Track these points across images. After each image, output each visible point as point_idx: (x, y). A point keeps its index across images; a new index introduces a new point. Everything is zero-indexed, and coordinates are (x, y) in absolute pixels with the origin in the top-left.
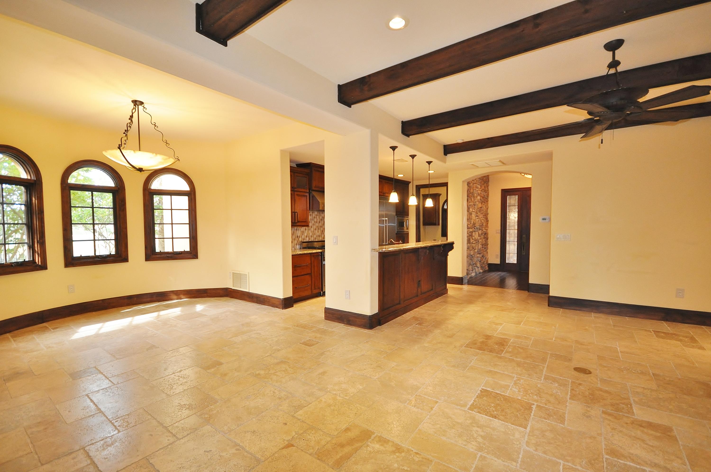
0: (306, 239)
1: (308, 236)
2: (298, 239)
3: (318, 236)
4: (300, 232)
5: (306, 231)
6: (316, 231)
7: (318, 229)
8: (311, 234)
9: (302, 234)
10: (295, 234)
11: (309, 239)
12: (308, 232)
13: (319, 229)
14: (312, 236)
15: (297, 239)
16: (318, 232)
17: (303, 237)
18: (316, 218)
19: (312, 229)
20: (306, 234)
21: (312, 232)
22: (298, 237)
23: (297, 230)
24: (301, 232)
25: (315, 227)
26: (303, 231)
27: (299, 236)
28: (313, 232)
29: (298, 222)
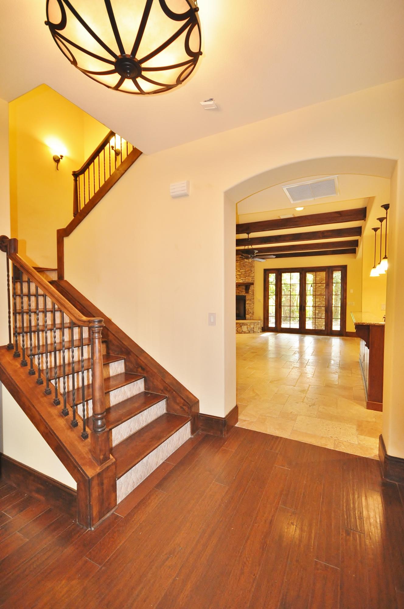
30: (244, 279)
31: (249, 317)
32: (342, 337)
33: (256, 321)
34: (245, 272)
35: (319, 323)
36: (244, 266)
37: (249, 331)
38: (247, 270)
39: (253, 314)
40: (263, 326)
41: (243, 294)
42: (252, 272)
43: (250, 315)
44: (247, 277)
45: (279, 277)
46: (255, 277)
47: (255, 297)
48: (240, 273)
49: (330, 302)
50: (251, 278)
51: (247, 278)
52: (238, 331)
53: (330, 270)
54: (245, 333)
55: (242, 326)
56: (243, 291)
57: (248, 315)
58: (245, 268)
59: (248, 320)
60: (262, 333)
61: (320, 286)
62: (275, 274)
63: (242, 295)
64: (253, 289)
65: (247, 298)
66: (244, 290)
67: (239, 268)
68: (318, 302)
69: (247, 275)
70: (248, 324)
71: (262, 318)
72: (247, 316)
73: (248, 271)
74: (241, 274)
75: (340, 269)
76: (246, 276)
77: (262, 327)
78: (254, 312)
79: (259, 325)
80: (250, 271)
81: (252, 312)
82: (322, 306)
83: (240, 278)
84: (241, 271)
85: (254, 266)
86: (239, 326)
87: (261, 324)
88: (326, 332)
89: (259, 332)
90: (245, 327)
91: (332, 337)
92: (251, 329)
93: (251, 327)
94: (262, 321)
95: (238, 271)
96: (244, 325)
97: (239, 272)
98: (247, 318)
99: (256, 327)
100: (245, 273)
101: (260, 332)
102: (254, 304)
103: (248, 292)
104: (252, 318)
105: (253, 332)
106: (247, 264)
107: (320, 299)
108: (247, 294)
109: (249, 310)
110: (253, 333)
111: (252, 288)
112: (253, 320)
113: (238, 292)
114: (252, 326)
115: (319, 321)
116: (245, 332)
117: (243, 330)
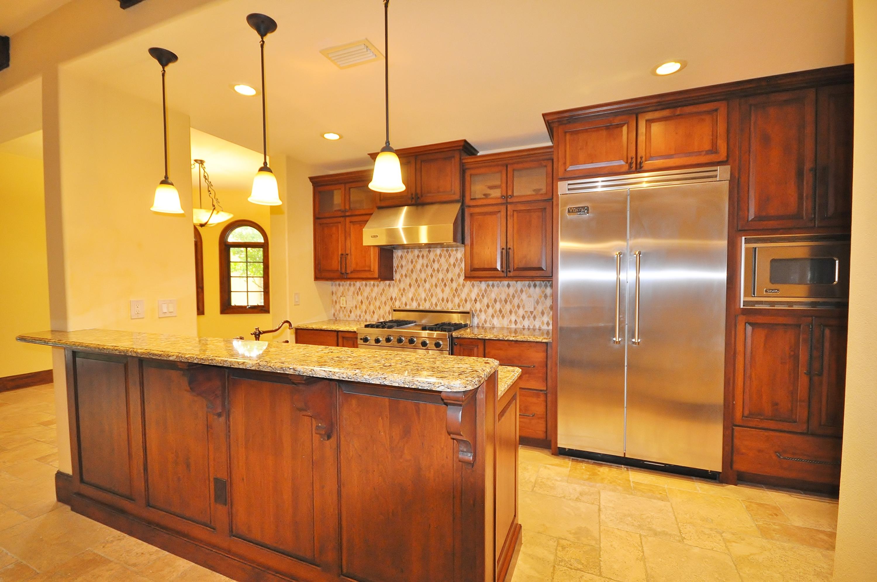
0: (410, 305)
1: (417, 300)
2: (393, 303)
3: (443, 300)
4: (396, 290)
5: (412, 289)
6: (439, 290)
7: (443, 284)
8: (423, 295)
9: (402, 295)
10: (386, 295)
11: (419, 305)
12: (416, 290)
13: (445, 285)
14: (425, 300)
15: (390, 303)
16: (443, 291)
17: (404, 300)
18: (438, 261)
19: (427, 286)
20: (410, 295)
21: (427, 291)
22: (391, 299)
23: (389, 286)
24: (400, 290)
25: (434, 280)
26: (404, 289)
27: (394, 298)
28: (430, 290)
29: (351, 272)
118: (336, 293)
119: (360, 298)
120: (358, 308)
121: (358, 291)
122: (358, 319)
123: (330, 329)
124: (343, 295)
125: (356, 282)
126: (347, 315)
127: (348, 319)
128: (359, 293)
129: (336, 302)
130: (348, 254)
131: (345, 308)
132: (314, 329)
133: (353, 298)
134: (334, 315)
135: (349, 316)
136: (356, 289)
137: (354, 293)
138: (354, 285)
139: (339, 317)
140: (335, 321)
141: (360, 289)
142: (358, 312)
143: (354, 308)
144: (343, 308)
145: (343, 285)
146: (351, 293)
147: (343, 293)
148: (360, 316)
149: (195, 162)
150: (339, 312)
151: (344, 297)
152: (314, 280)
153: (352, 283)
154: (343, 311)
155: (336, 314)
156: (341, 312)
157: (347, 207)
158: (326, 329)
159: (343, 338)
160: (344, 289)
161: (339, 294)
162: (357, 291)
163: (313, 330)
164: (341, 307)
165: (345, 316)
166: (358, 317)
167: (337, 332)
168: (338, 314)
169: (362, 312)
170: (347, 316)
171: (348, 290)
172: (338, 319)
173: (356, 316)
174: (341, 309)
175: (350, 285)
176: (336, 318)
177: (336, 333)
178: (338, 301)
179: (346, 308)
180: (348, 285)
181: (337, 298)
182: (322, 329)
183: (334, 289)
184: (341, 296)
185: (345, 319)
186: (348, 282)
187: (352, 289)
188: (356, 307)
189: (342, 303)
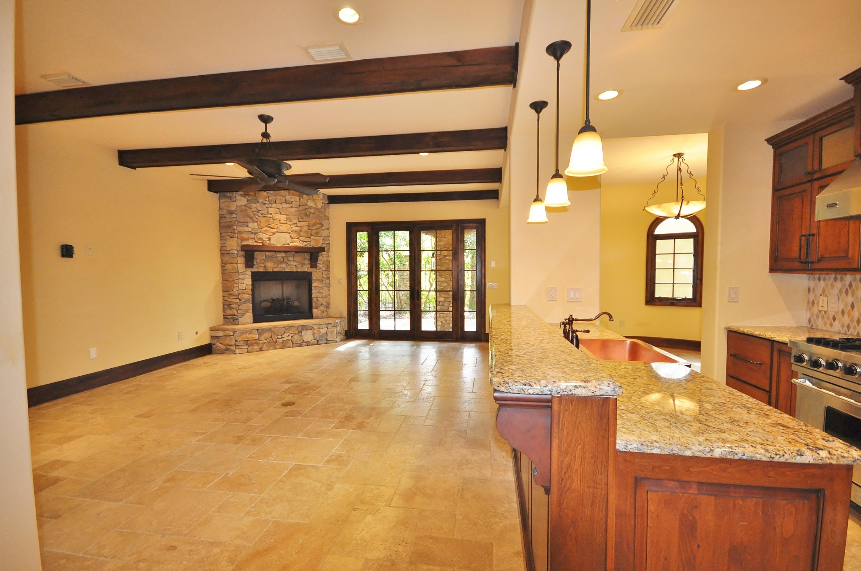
29: (818, 261)
30: (308, 239)
31: (320, 312)
32: (479, 344)
33: (330, 321)
34: (309, 226)
35: (446, 318)
36: (306, 215)
37: (318, 341)
38: (312, 222)
39: (328, 306)
40: (346, 329)
41: (306, 270)
42: (323, 228)
43: (322, 308)
44: (312, 237)
45: (374, 237)
46: (331, 238)
47: (331, 275)
48: (298, 229)
49: (461, 283)
50: (322, 238)
51: (313, 239)
52: (294, 343)
53: (459, 227)
54: (308, 344)
55: (301, 332)
56: (304, 264)
57: (317, 309)
58: (308, 220)
59: (316, 319)
60: (342, 343)
61: (445, 256)
62: (366, 233)
63: (304, 272)
64: (326, 260)
65: (314, 277)
66: (307, 262)
67: (295, 219)
68: (442, 282)
69: (313, 233)
70: (315, 328)
71: (345, 314)
72: (315, 311)
73: (314, 225)
74: (300, 231)
75: (475, 225)
76: (311, 235)
77: (346, 331)
78: (331, 302)
79: (339, 328)
80: (318, 226)
81: (325, 304)
82: (448, 290)
83: (298, 239)
84: (299, 225)
85: (329, 217)
86: (297, 332)
87: (343, 325)
88: (454, 336)
89: (338, 339)
90: (310, 332)
91: (464, 345)
92: (322, 336)
93: (320, 333)
94: (344, 319)
95: (294, 224)
96: (307, 329)
97: (297, 226)
98: (314, 315)
99: (332, 332)
100: (309, 229)
101: (341, 340)
102: (329, 287)
103: (317, 265)
104: (325, 314)
105: (325, 341)
106: (312, 211)
107: (445, 278)
108: (314, 269)
109: (318, 299)
110: (327, 343)
111: (322, 257)
112: (327, 317)
113: (296, 265)
114: (323, 331)
115: (445, 315)
116: (309, 342)
117: (306, 340)
118: (814, 290)
119: (850, 299)
120: (846, 314)
121: (847, 289)
122: (846, 332)
123: (762, 337)
124: (823, 293)
125: (845, 274)
126: (828, 323)
127: (830, 329)
128: (850, 292)
129: (813, 303)
130: (813, 235)
131: (825, 312)
132: (746, 333)
133: (839, 298)
134: (810, 321)
135: (831, 325)
136: (844, 286)
137: (841, 291)
138: (842, 279)
139: (817, 325)
140: (811, 329)
141: (850, 285)
142: (846, 320)
143: (840, 314)
144: (823, 312)
145: (825, 279)
146: (836, 291)
147: (824, 291)
148: (848, 327)
149: (674, 157)
150: (817, 316)
151: (826, 296)
152: (769, 272)
153: (839, 277)
154: (823, 317)
155: (812, 320)
156: (820, 319)
157: (816, 167)
158: (758, 336)
159: (780, 351)
160: (827, 285)
161: (819, 292)
162: (845, 289)
163: (744, 334)
164: (820, 311)
165: (825, 324)
166: (845, 328)
167: (773, 342)
168: (815, 320)
169: (852, 321)
170: (828, 325)
171: (832, 286)
172: (814, 327)
173: (843, 326)
174: (820, 313)
175: (836, 279)
176: (812, 326)
177: (769, 343)
178: (816, 302)
179: (827, 313)
180: (832, 279)
181: (815, 297)
182: (754, 335)
183: (812, 284)
184: (821, 295)
185: (825, 329)
186: (833, 276)
187: (838, 285)
188: (843, 312)
189: (821, 304)
